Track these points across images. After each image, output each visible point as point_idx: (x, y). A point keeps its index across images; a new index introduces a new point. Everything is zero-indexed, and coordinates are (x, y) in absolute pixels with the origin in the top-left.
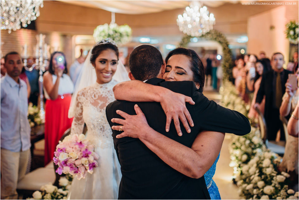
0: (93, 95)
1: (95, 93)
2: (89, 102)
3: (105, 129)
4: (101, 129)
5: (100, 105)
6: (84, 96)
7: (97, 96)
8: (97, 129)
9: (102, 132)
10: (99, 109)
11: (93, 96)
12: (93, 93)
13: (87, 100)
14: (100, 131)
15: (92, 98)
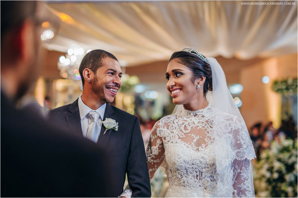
0: (183, 126)
1: (186, 123)
2: (177, 137)
3: (203, 176)
4: (197, 176)
5: (195, 141)
6: (168, 129)
7: (189, 128)
8: (190, 176)
9: (197, 181)
10: (194, 146)
11: (183, 129)
12: (183, 124)
13: (172, 134)
14: (196, 179)
15: (181, 130)
